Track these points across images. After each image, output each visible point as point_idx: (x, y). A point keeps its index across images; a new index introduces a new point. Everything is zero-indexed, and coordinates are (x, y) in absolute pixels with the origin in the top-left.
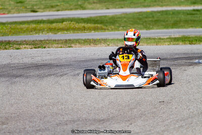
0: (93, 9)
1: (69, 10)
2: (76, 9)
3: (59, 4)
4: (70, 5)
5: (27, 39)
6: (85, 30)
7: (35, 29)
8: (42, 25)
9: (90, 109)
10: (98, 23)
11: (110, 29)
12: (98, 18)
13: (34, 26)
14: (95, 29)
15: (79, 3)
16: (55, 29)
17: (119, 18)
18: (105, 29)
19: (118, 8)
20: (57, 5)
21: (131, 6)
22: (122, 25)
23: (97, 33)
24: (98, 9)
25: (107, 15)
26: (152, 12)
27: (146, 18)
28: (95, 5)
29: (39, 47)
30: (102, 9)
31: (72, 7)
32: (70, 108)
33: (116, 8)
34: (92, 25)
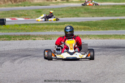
0: (84, 17)
1: (69, 17)
2: (73, 17)
3: (63, 13)
4: (70, 14)
5: (40, 34)
6: (78, 29)
7: (47, 28)
8: (51, 26)
9: (74, 76)
10: (86, 25)
11: (93, 29)
12: (87, 23)
13: (46, 26)
14: (84, 29)
15: (76, 13)
16: (59, 28)
17: (100, 22)
18: (90, 29)
19: (100, 17)
20: (62, 14)
21: (108, 15)
22: (101, 27)
23: (85, 31)
24: (87, 17)
25: (93, 20)
26: (120, 19)
27: (116, 22)
28: (85, 14)
29: (48, 39)
30: (90, 17)
31: (71, 15)
32: (62, 75)
33: (98, 16)
34: (83, 27)
